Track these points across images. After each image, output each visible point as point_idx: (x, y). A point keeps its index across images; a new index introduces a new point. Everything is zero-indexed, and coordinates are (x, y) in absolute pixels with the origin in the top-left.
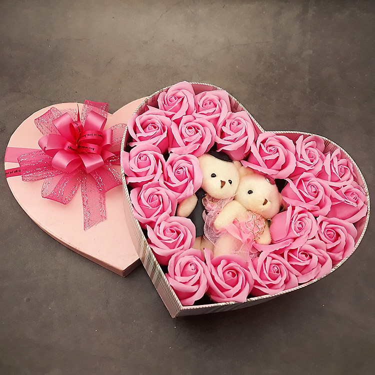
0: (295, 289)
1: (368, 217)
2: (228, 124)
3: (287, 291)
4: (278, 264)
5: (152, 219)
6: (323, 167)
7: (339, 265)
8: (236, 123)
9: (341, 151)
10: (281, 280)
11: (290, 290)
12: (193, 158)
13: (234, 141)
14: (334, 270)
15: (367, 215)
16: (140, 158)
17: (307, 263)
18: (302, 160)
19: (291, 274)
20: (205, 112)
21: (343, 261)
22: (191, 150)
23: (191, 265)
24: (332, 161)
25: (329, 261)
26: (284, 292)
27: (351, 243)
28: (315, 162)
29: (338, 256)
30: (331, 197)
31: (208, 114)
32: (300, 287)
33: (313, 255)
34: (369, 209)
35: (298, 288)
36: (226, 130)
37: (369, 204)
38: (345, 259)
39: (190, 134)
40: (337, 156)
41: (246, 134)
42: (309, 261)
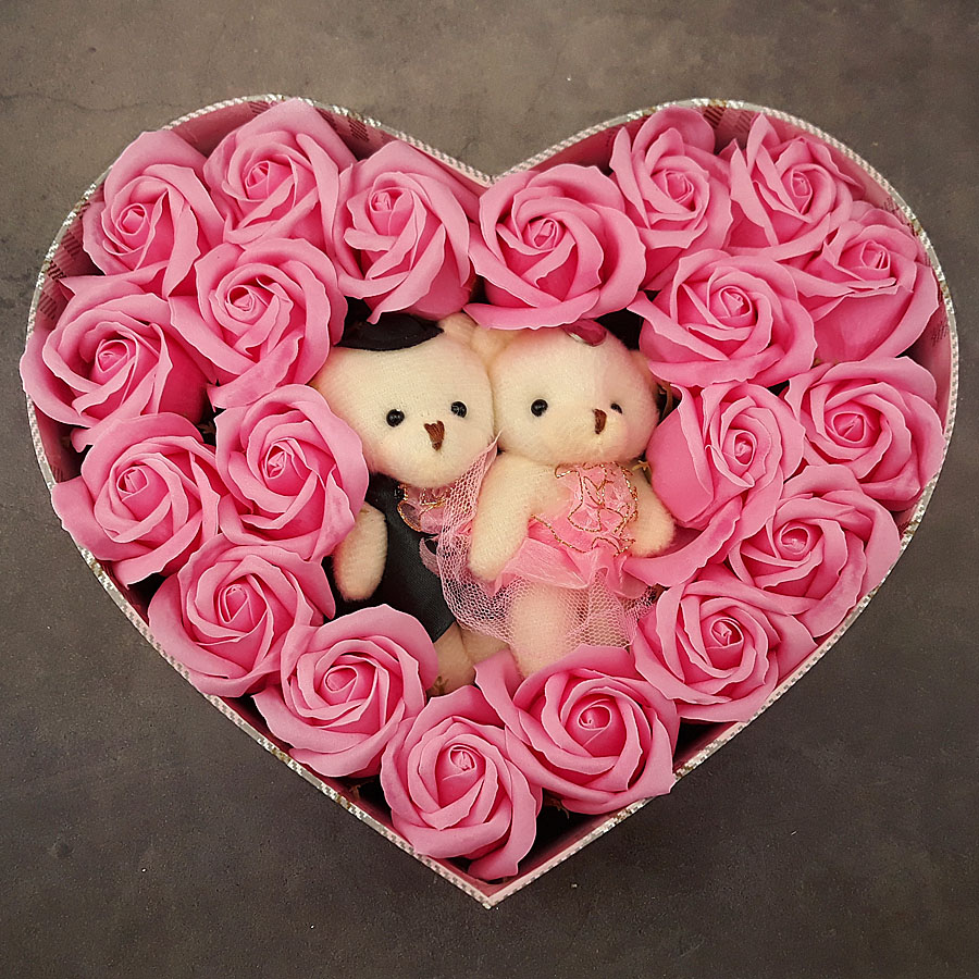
0: (811, 662)
1: (949, 306)
2: (358, 216)
3: (789, 682)
4: (724, 612)
5: (261, 668)
6: (736, 207)
7: (918, 513)
8: (384, 198)
9: (772, 120)
10: (755, 657)
11: (796, 675)
12: (298, 395)
13: (406, 265)
14: (907, 539)
15: (941, 299)
16: (123, 486)
17: (814, 560)
18: (656, 218)
19: (779, 620)
20: (264, 210)
21: (927, 495)
22: (277, 369)
23: (454, 754)
24: (756, 173)
25: (883, 517)
26: (782, 689)
27: (929, 424)
28: (703, 202)
29: (903, 485)
30: (802, 298)
31: (276, 214)
32: (826, 647)
33: (822, 524)
34: (943, 278)
35: (818, 654)
36: (362, 238)
37: (934, 259)
38: (932, 482)
39: (248, 316)
40: (766, 142)
41: (434, 220)
42: (818, 549)
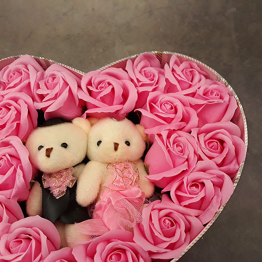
0: (202, 233)
1: (241, 107)
3: (194, 242)
4: (168, 215)
6: (167, 80)
7: (238, 175)
8: (50, 79)
9: (178, 57)
10: (180, 232)
11: (197, 239)
12: (13, 139)
13: (56, 97)
14: (235, 185)
15: (238, 106)
17: (202, 195)
18: (140, 84)
20: (12, 85)
21: (241, 169)
24: (173, 70)
25: (227, 178)
26: (191, 244)
27: (240, 144)
28: (156, 79)
29: (232, 166)
30: (191, 106)
32: (208, 227)
33: (205, 181)
34: (238, 98)
35: (205, 230)
36: (43, 91)
37: (234, 93)
38: (242, 164)
40: (176, 63)
42: (203, 191)
